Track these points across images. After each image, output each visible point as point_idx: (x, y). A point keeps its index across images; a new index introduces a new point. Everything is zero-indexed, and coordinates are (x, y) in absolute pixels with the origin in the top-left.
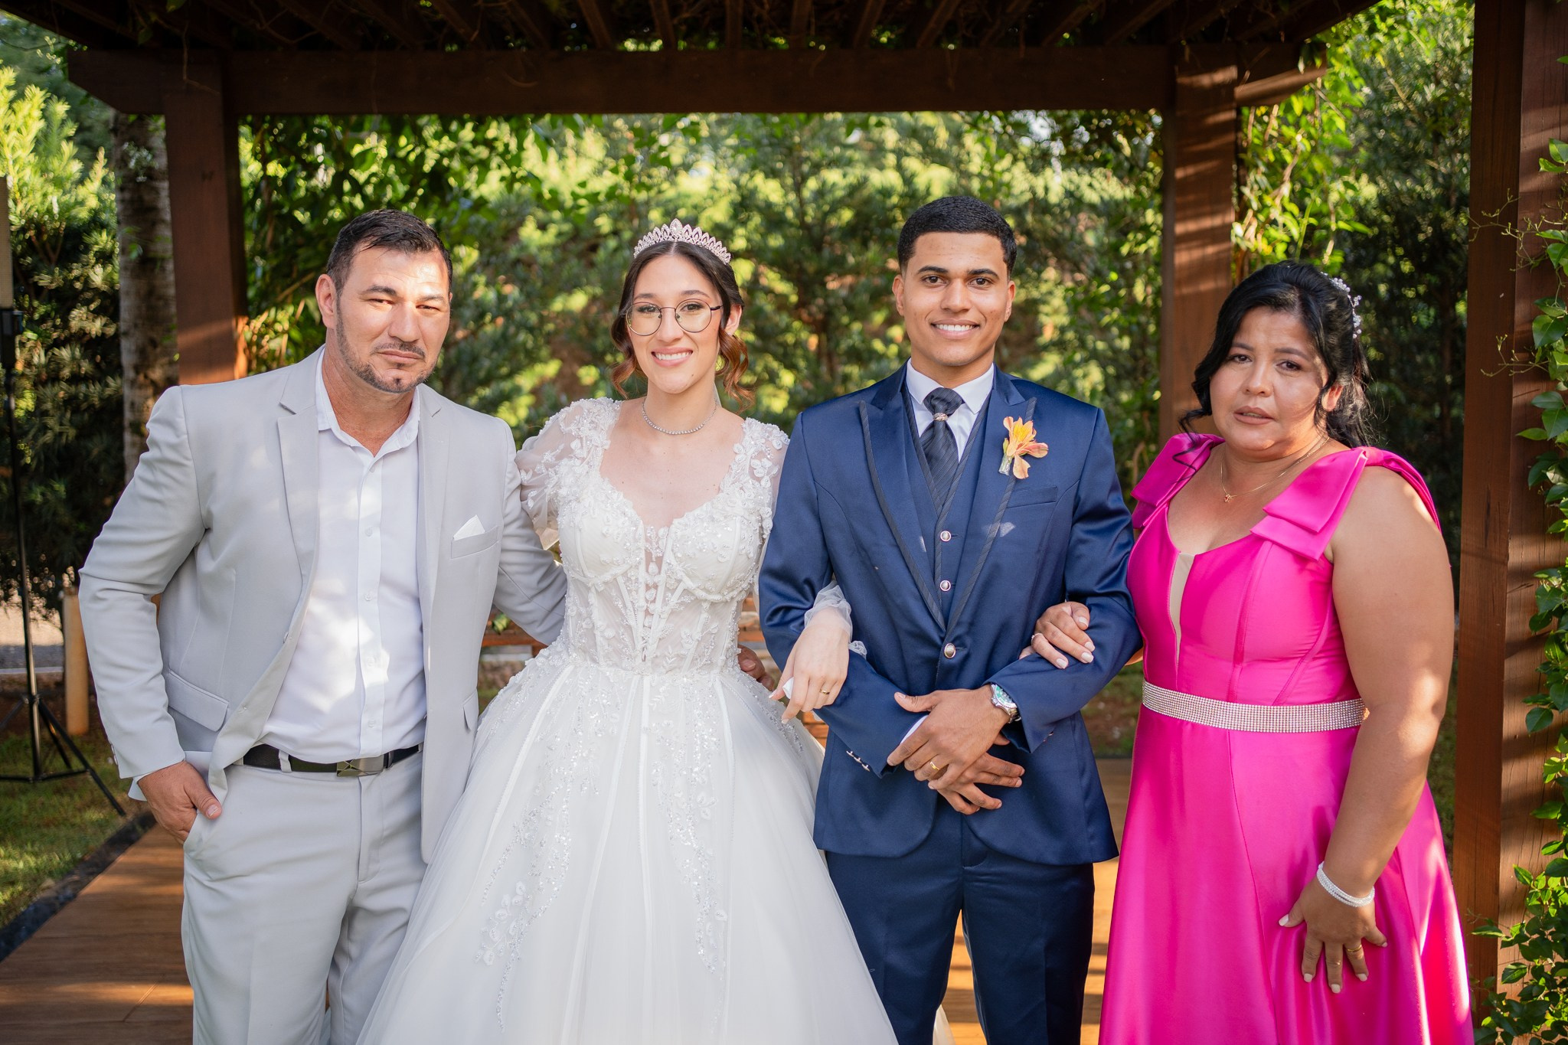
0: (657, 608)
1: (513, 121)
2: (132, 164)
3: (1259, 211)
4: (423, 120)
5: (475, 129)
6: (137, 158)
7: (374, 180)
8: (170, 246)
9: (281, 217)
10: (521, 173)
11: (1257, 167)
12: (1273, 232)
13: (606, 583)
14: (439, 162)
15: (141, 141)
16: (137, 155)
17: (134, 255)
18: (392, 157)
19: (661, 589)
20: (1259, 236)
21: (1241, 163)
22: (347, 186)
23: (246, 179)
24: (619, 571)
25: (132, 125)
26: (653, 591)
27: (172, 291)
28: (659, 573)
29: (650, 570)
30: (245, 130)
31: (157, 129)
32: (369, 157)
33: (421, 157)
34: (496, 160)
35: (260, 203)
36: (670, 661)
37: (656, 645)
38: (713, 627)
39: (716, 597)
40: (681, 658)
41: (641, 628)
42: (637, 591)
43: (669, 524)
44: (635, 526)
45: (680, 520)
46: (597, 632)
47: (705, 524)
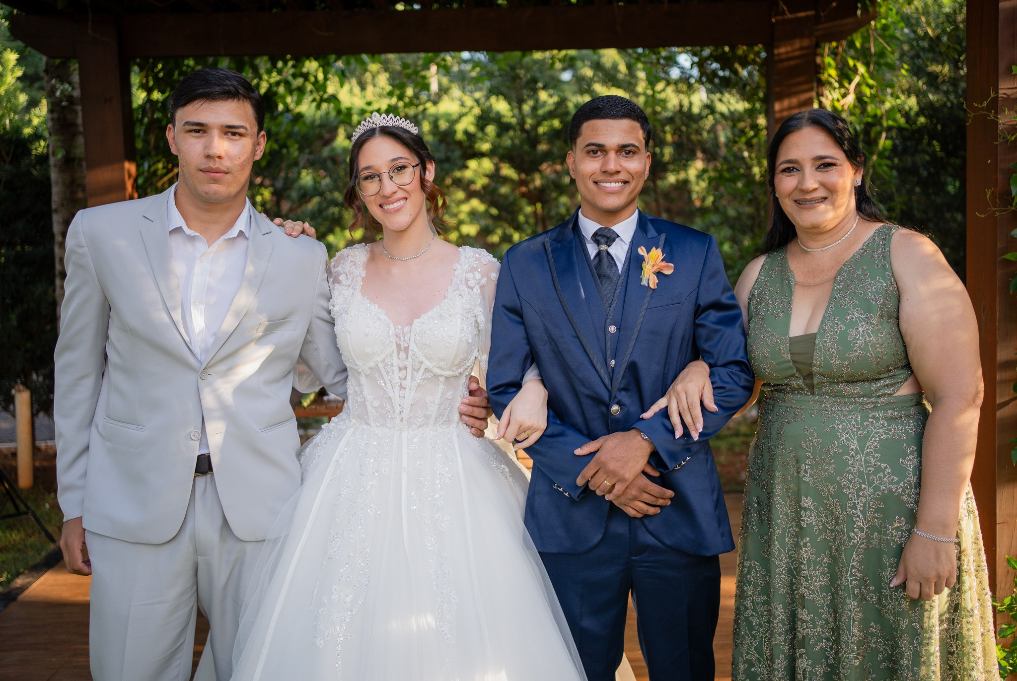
0: (408, 383)
1: (321, 60)
2: (58, 94)
4: (258, 61)
5: (294, 66)
6: (61, 89)
9: (160, 128)
10: (326, 96)
13: (371, 368)
14: (269, 89)
15: (64, 78)
17: (60, 156)
19: (409, 369)
21: (819, 81)
23: (135, 102)
24: (379, 359)
25: (58, 67)
26: (404, 371)
28: (407, 358)
29: (400, 357)
30: (136, 69)
31: (74, 70)
34: (309, 87)
35: (146, 120)
36: (419, 420)
37: (409, 409)
38: (449, 395)
39: (449, 373)
40: (427, 417)
41: (398, 399)
42: (393, 372)
43: (410, 324)
44: (388, 327)
45: (419, 320)
46: (368, 404)
47: (436, 321)
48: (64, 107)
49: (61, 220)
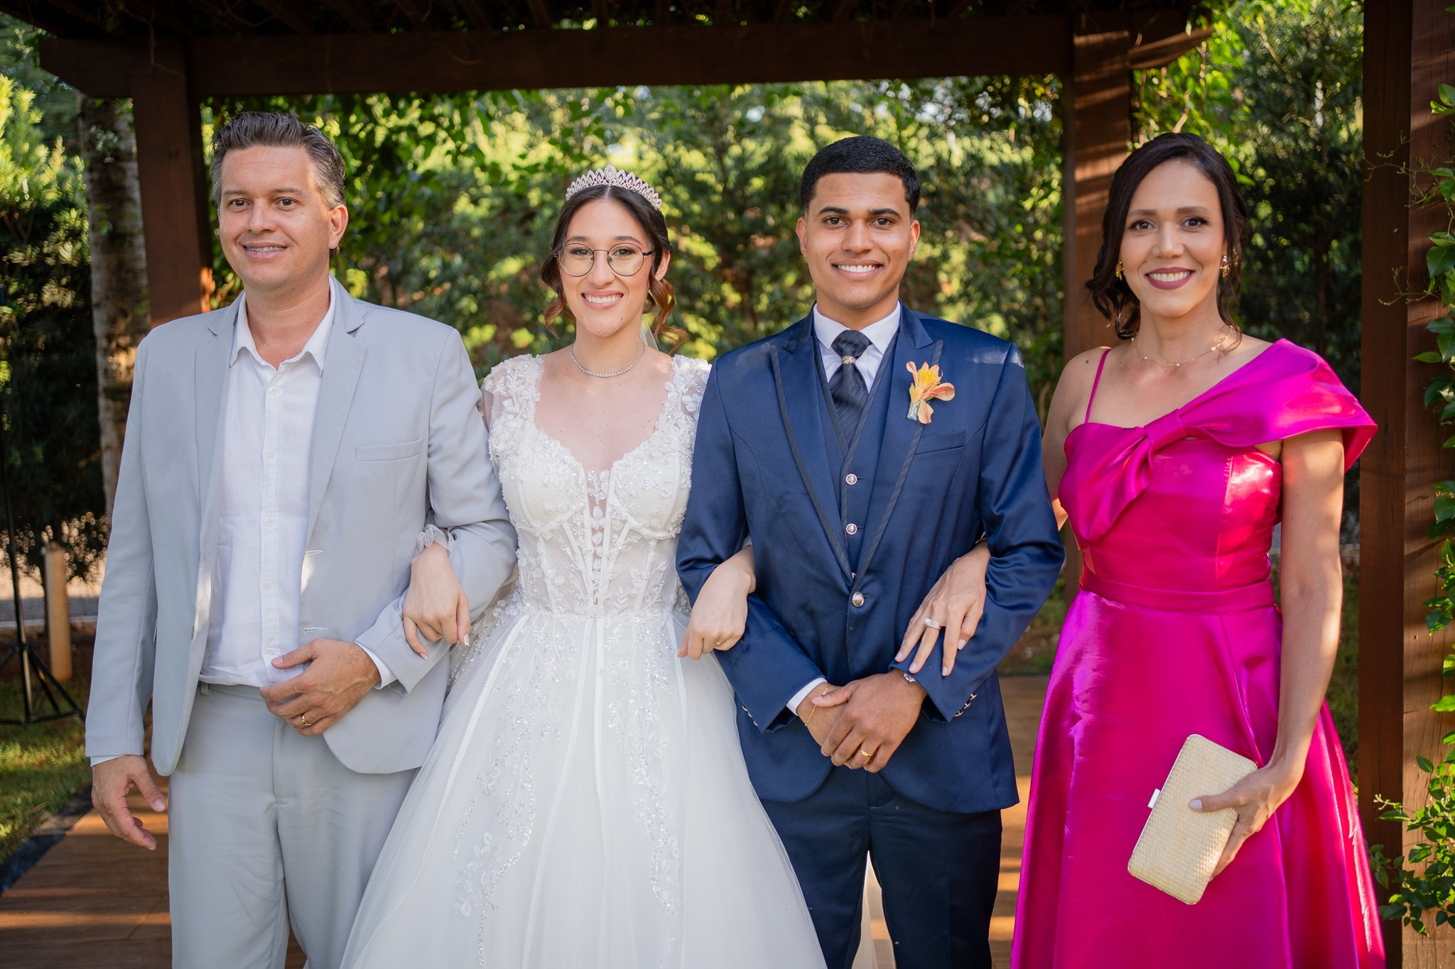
0: (604, 550)
2: (100, 146)
4: (372, 100)
5: (421, 107)
6: (104, 140)
8: (140, 223)
10: (465, 147)
13: (552, 531)
14: (388, 138)
15: (108, 124)
16: (104, 137)
17: (104, 231)
19: (607, 531)
21: (1134, 120)
24: (565, 517)
25: (99, 109)
26: (599, 534)
27: (142, 264)
28: (604, 515)
29: (594, 514)
30: (207, 112)
31: (122, 113)
33: (371, 134)
34: (442, 134)
36: (621, 602)
37: (606, 587)
38: (662, 565)
39: (662, 534)
40: (631, 598)
41: (590, 572)
42: (584, 536)
43: (609, 467)
44: (576, 472)
45: (620, 462)
46: (548, 581)
47: (645, 463)
48: (108, 163)
49: (105, 318)
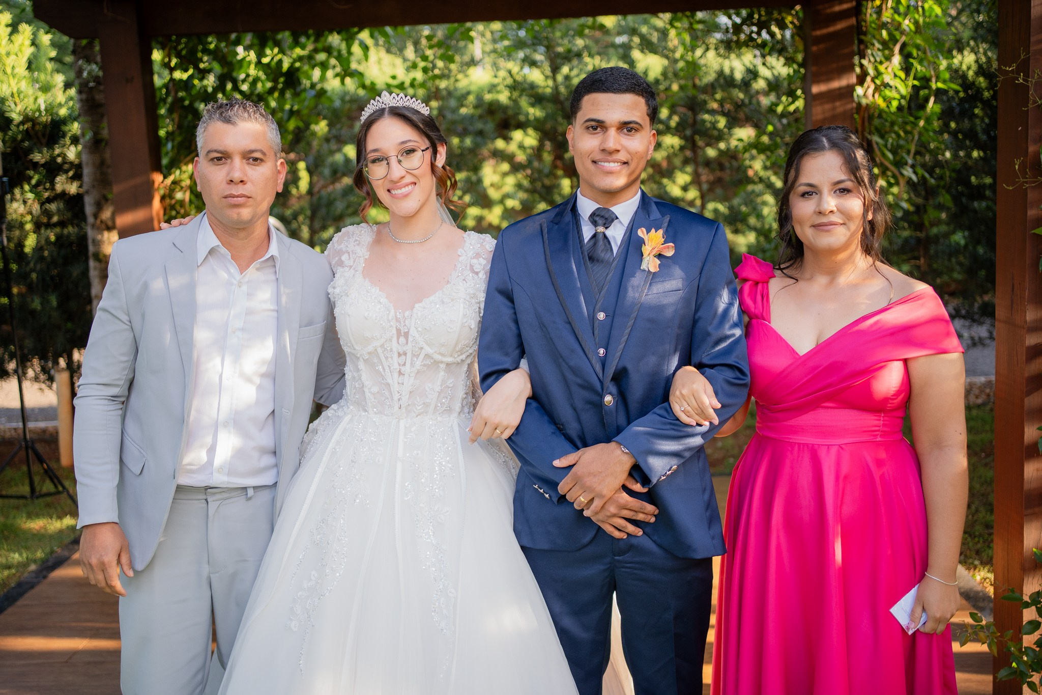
0: (407, 369)
1: (344, 34)
3: (876, 77)
5: (316, 41)
6: (88, 70)
7: (251, 79)
9: (184, 107)
10: (349, 71)
11: (873, 45)
12: (887, 92)
13: (369, 353)
18: (259, 63)
19: (409, 355)
20: (876, 95)
21: (861, 42)
22: (229, 86)
23: (158, 81)
24: (378, 344)
26: (403, 357)
28: (407, 343)
29: (400, 342)
30: (156, 46)
32: (245, 64)
33: (280, 63)
35: (170, 99)
36: (419, 408)
37: (408, 396)
38: (450, 382)
39: (449, 360)
40: (426, 405)
41: (396, 385)
42: (392, 358)
43: (412, 308)
44: (389, 310)
45: (420, 304)
46: (366, 390)
47: (438, 306)
48: (92, 88)
49: (92, 201)
